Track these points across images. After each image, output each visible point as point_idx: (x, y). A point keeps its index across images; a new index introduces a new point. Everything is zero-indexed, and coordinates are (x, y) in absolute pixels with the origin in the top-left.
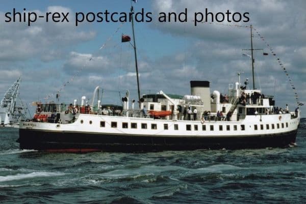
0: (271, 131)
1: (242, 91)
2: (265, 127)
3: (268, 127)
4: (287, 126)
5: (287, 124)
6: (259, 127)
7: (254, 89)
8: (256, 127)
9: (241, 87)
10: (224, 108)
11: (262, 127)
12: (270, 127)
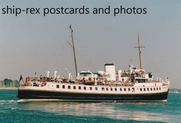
0: (150, 92)
1: (134, 70)
2: (146, 89)
3: (148, 89)
4: (160, 89)
5: (160, 88)
6: (143, 90)
7: (141, 69)
8: (141, 89)
9: (133, 68)
10: (123, 79)
11: (145, 90)
12: (150, 89)
